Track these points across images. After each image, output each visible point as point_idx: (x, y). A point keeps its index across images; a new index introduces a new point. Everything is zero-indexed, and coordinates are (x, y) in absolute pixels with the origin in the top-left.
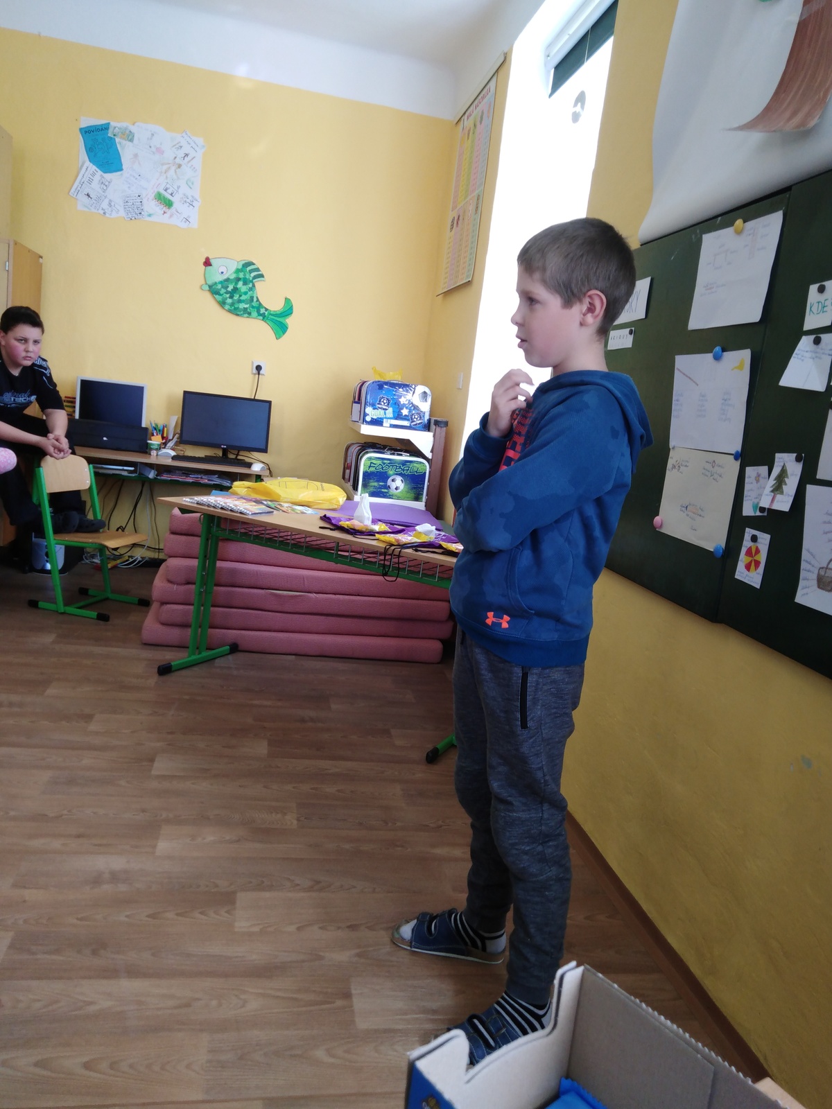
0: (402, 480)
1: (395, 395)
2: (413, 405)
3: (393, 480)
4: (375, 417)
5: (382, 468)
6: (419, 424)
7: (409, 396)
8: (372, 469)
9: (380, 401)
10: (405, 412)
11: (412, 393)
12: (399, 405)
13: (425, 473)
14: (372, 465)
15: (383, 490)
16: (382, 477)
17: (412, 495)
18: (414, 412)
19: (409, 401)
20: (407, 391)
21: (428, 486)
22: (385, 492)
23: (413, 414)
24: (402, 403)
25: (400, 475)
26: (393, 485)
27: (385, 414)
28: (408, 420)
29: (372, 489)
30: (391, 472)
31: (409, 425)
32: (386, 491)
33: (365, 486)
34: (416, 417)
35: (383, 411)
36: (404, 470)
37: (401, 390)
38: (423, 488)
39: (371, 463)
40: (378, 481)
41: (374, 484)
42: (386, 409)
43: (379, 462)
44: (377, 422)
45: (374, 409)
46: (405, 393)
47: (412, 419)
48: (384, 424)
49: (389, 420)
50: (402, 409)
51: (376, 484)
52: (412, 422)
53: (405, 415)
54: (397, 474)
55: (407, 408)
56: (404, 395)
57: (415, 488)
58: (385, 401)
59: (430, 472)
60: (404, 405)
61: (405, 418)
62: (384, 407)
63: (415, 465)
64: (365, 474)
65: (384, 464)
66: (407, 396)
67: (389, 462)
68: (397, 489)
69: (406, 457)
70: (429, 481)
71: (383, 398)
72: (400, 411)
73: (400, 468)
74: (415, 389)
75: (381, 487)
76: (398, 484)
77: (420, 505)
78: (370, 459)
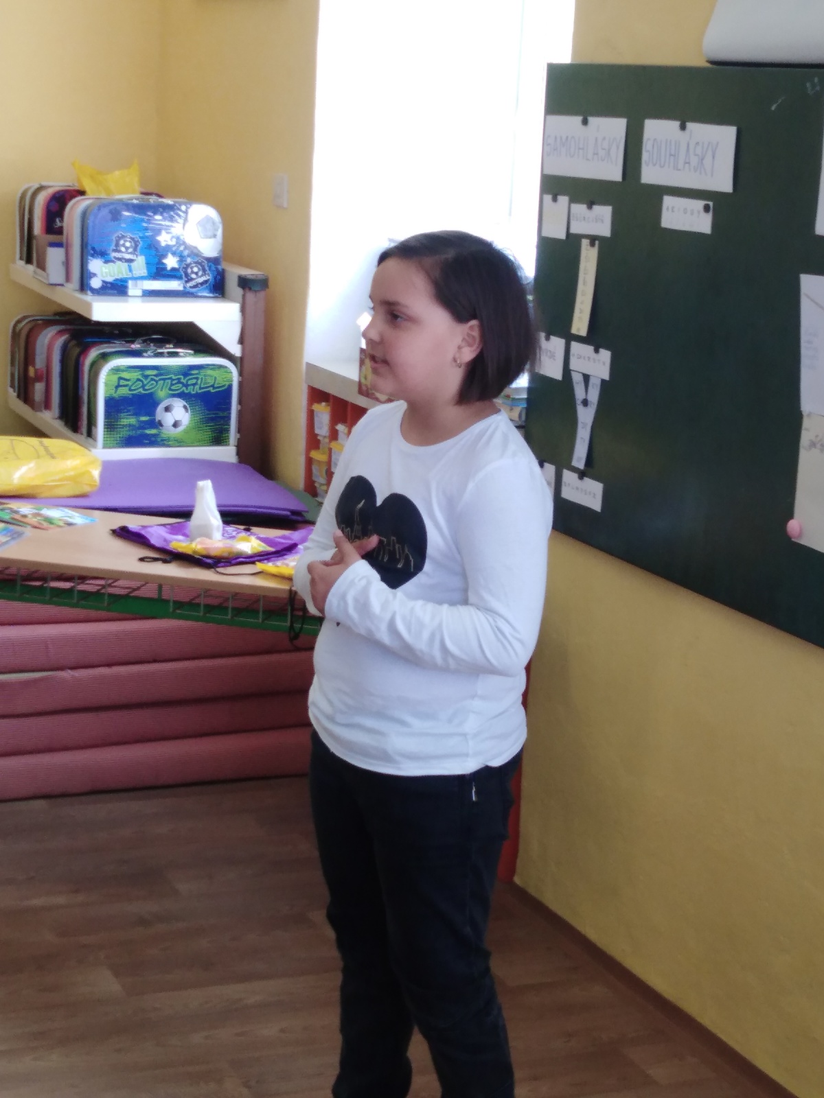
0: (185, 407)
1: (146, 229)
2: (187, 247)
3: (167, 409)
4: (110, 279)
5: (143, 386)
6: (202, 284)
7: (177, 228)
8: (123, 391)
9: (117, 245)
10: (171, 262)
11: (181, 221)
12: (157, 250)
13: (230, 387)
14: (122, 382)
15: (148, 432)
16: (144, 404)
17: (208, 434)
18: (189, 260)
19: (178, 238)
20: (171, 219)
21: (240, 413)
22: (154, 435)
23: (188, 266)
24: (163, 244)
25: (181, 395)
26: (168, 419)
27: (130, 270)
28: (179, 278)
29: (125, 433)
30: (161, 394)
31: (181, 288)
32: (153, 431)
33: (110, 426)
34: (195, 270)
35: (126, 264)
36: (186, 386)
37: (158, 217)
38: (229, 418)
39: (120, 378)
40: (137, 414)
41: (128, 420)
42: (131, 261)
43: (135, 375)
44: (117, 289)
45: (106, 262)
46: (168, 223)
47: (187, 275)
48: (131, 292)
49: (139, 282)
50: (165, 256)
51: (132, 421)
52: (187, 282)
53: (173, 269)
54: (174, 396)
55: (174, 254)
56: (167, 228)
57: (212, 419)
58: (128, 244)
59: (241, 384)
60: (168, 248)
61: (173, 275)
62: (128, 256)
63: (209, 372)
64: (109, 402)
65: (146, 377)
66: (173, 230)
67: (155, 372)
68: (176, 425)
69: (187, 359)
70: (240, 402)
71: (123, 237)
72: (160, 262)
73: (179, 382)
74: (186, 212)
75: (144, 425)
76: (177, 415)
77: (227, 453)
78: (117, 370)
